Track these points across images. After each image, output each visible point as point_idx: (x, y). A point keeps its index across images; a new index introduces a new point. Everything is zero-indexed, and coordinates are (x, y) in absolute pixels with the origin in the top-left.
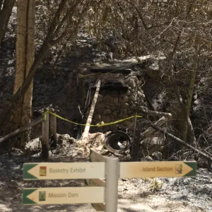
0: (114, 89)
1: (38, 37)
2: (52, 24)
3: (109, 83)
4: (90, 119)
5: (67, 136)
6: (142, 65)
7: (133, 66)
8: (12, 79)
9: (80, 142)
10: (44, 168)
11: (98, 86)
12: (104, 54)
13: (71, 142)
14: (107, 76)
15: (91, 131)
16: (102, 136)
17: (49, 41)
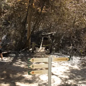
0: (46, 39)
1: (31, 29)
2: (34, 27)
3: (45, 38)
4: (41, 45)
5: (37, 48)
6: (51, 34)
7: (49, 34)
8: (27, 37)
9: (39, 49)
10: (33, 59)
11: (43, 38)
12: (44, 32)
13: (38, 49)
14: (44, 36)
15: (42, 47)
16: (44, 48)
17: (33, 30)
